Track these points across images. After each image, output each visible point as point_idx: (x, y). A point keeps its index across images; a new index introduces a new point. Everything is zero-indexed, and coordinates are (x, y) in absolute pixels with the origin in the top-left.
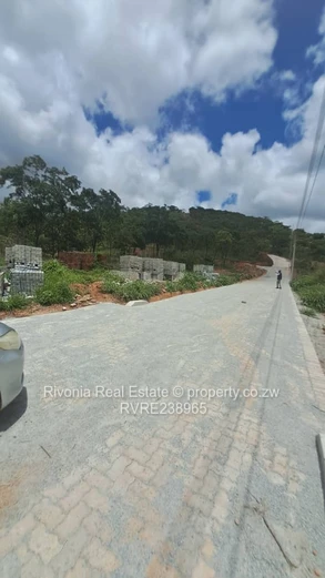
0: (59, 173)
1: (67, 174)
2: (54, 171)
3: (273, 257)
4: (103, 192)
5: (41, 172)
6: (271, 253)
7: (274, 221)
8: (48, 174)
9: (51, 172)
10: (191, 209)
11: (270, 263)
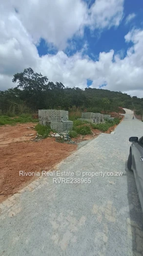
0: (39, 75)
1: (42, 76)
2: (37, 75)
3: (125, 109)
4: (57, 83)
5: (31, 75)
6: (124, 108)
7: (123, 93)
8: (34, 76)
9: (35, 75)
10: (86, 89)
11: (124, 112)
